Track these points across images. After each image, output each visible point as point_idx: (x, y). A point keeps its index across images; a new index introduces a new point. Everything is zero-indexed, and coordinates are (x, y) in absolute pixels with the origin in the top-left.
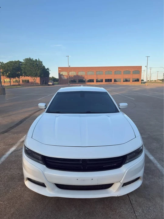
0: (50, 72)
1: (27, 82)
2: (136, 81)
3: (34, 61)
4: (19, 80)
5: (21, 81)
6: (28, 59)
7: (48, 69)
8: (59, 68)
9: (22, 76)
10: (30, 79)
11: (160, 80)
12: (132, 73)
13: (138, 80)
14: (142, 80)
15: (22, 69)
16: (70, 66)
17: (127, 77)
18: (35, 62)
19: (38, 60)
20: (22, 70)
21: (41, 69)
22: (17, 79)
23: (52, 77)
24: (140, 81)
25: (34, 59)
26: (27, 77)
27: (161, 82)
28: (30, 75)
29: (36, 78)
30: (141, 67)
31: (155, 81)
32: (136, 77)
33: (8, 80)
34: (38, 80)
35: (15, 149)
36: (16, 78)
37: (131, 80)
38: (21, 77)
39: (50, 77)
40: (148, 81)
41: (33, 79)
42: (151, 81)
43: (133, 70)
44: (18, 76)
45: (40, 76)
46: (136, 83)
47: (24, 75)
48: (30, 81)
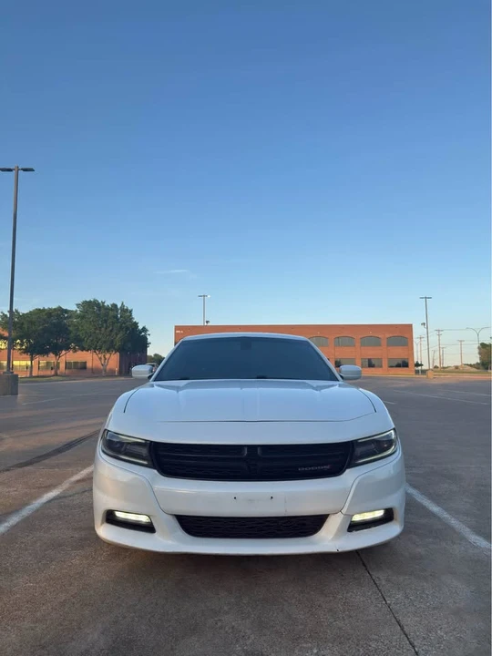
0: (150, 339)
1: (81, 368)
2: (398, 366)
3: (107, 308)
4: (58, 364)
5: (62, 366)
6: (90, 302)
7: (144, 329)
8: (177, 328)
9: (68, 348)
10: (90, 358)
11: (471, 365)
12: (384, 342)
13: (405, 365)
14: (417, 365)
15: (71, 328)
16: (207, 322)
17: (371, 353)
18: (112, 310)
19: (119, 307)
20: (71, 332)
21: (127, 328)
22: (52, 358)
23: (156, 355)
24: (410, 366)
25: (108, 303)
26: (84, 352)
27: (474, 370)
28: (94, 347)
29: (107, 356)
30: (409, 327)
31: (457, 367)
32: (398, 353)
33: (24, 363)
34: (113, 360)
35: (58, 495)
36: (51, 355)
37: (385, 364)
38: (64, 352)
39: (148, 354)
40: (436, 367)
41: (100, 359)
42: (444, 368)
43: (388, 336)
44: (56, 350)
45: (121, 350)
46: (402, 372)
47: (74, 348)
48: (89, 365)
